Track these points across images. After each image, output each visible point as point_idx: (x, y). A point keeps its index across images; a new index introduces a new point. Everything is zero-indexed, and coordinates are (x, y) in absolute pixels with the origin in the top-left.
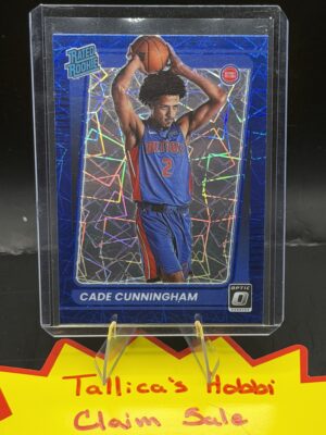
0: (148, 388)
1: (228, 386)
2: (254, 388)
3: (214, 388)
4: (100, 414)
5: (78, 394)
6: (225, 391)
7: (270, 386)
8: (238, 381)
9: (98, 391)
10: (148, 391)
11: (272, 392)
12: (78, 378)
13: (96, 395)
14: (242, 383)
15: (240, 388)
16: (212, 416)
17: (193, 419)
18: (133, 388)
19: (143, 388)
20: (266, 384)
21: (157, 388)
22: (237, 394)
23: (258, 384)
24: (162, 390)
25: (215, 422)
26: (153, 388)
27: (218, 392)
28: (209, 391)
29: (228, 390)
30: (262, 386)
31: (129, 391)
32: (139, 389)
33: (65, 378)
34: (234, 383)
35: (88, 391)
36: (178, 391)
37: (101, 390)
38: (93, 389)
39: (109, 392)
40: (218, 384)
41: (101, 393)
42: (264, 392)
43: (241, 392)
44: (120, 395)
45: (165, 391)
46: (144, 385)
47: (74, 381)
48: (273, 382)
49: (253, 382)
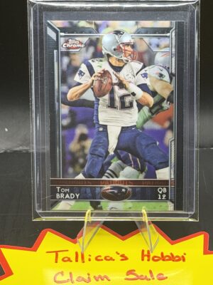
0: (103, 258)
1: (156, 257)
2: (172, 258)
3: (146, 258)
4: (71, 274)
5: (56, 262)
6: (153, 260)
7: (183, 257)
8: (162, 254)
9: (69, 260)
10: (102, 260)
11: (184, 260)
12: (57, 253)
13: (68, 263)
14: (165, 255)
15: (163, 258)
16: (144, 275)
17: (132, 276)
18: (93, 258)
19: (99, 258)
20: (180, 256)
21: (108, 258)
22: (161, 261)
23: (175, 255)
24: (112, 259)
25: (146, 278)
26: (105, 258)
27: (149, 260)
28: (143, 260)
29: (155, 259)
30: (177, 256)
31: (90, 260)
32: (97, 259)
33: (48, 252)
34: (160, 255)
35: (63, 260)
36: (122, 260)
37: (72, 259)
38: (66, 259)
39: (77, 261)
40: (148, 256)
41: (71, 261)
42: (179, 260)
43: (164, 260)
44: (84, 262)
45: (114, 260)
46: (100, 256)
47: (54, 254)
48: (185, 254)
49: (171, 254)
